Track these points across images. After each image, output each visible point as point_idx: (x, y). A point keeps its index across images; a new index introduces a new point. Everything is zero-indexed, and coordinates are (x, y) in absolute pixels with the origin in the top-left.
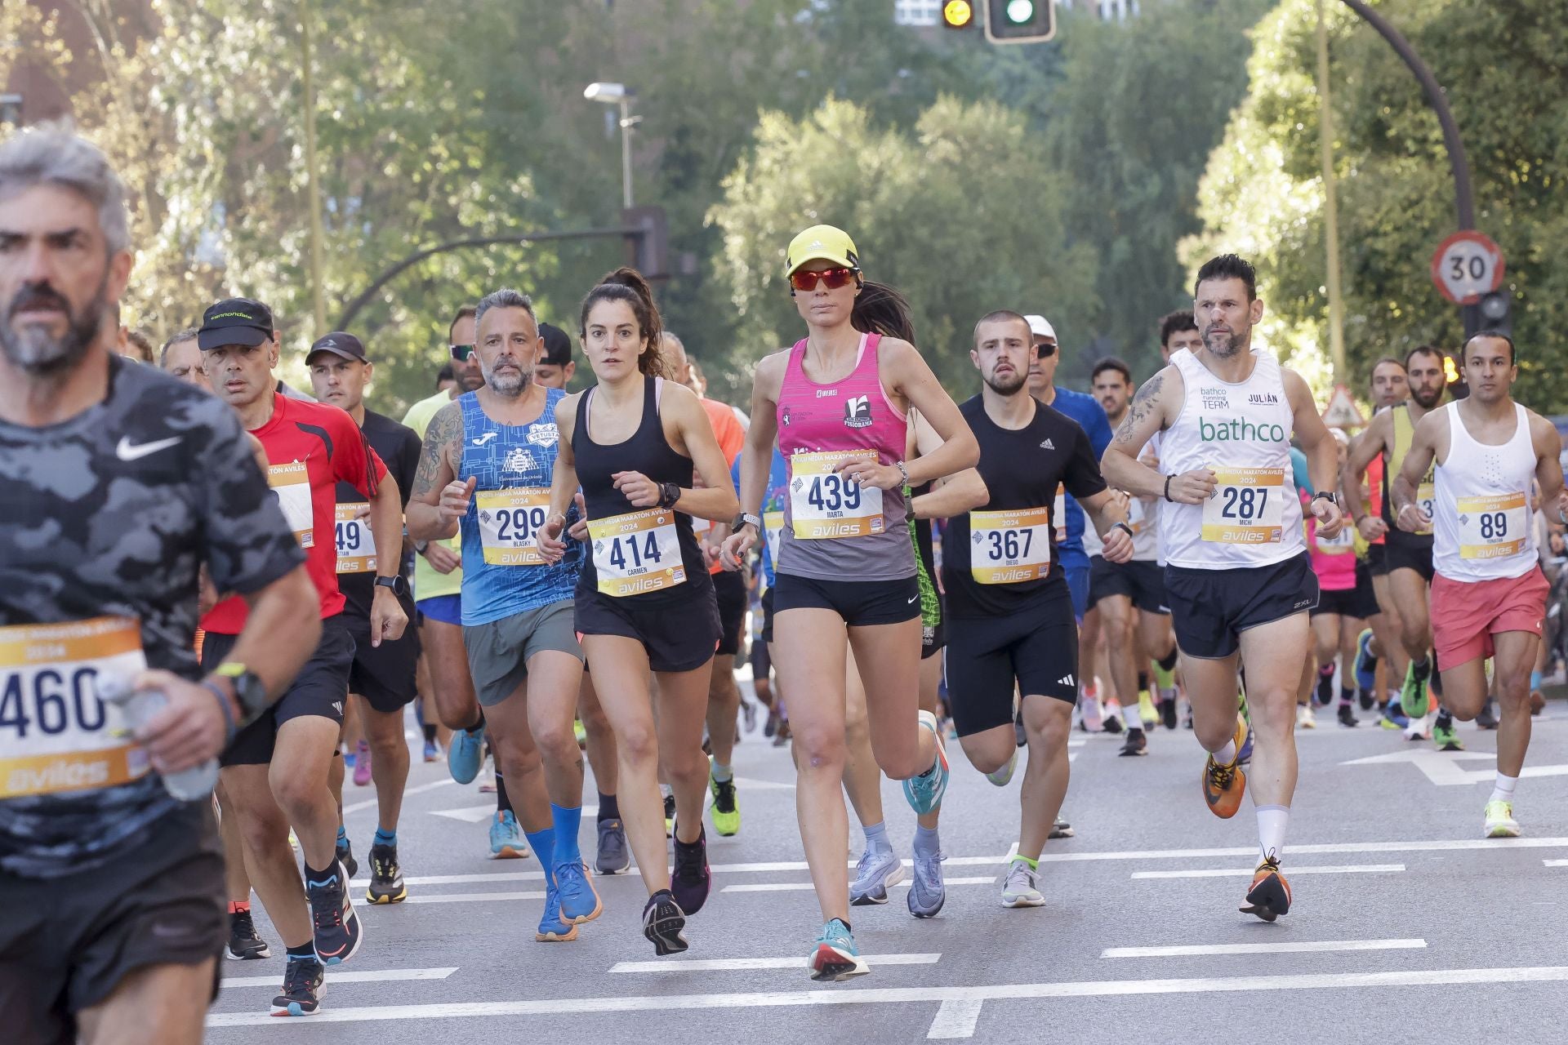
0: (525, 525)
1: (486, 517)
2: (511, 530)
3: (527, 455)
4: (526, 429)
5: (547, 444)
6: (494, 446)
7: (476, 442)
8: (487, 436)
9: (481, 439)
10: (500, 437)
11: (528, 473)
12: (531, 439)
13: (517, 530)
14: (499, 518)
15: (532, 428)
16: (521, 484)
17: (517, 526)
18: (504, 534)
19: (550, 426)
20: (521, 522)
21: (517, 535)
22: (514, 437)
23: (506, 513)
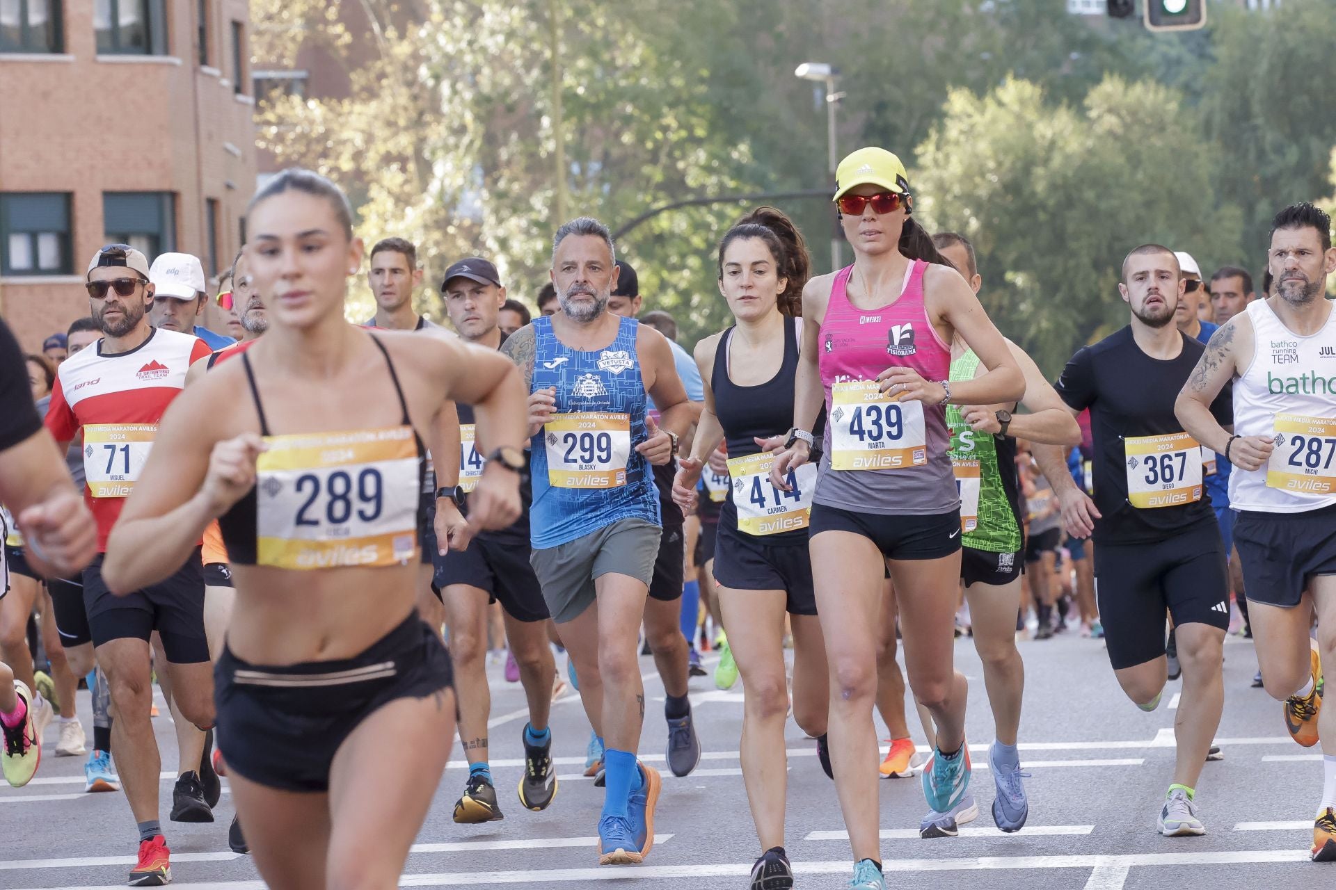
0: (591, 449)
1: (553, 440)
2: (577, 453)
3: (597, 381)
4: (597, 355)
5: (616, 371)
6: (564, 370)
7: (547, 365)
8: (559, 361)
9: (552, 363)
10: (571, 362)
11: (596, 398)
12: (602, 365)
13: (583, 454)
14: (566, 441)
15: (603, 354)
16: (589, 409)
17: (584, 449)
18: (570, 457)
19: (620, 353)
20: (587, 445)
21: (582, 457)
22: (585, 362)
23: (573, 436)
